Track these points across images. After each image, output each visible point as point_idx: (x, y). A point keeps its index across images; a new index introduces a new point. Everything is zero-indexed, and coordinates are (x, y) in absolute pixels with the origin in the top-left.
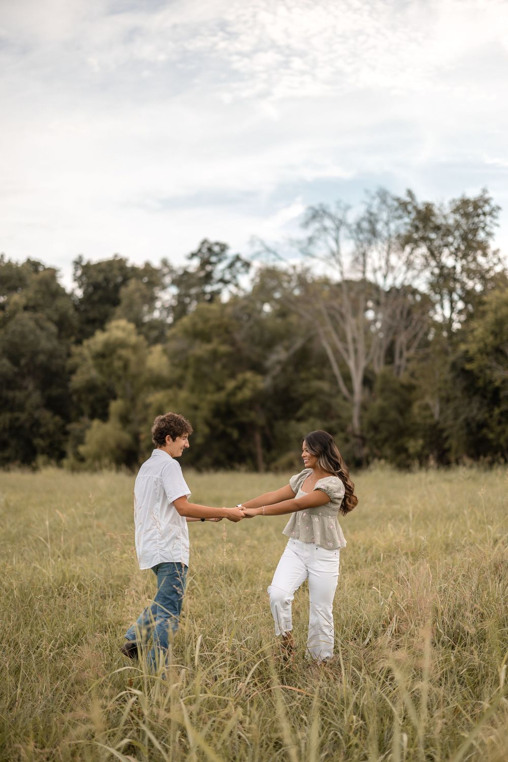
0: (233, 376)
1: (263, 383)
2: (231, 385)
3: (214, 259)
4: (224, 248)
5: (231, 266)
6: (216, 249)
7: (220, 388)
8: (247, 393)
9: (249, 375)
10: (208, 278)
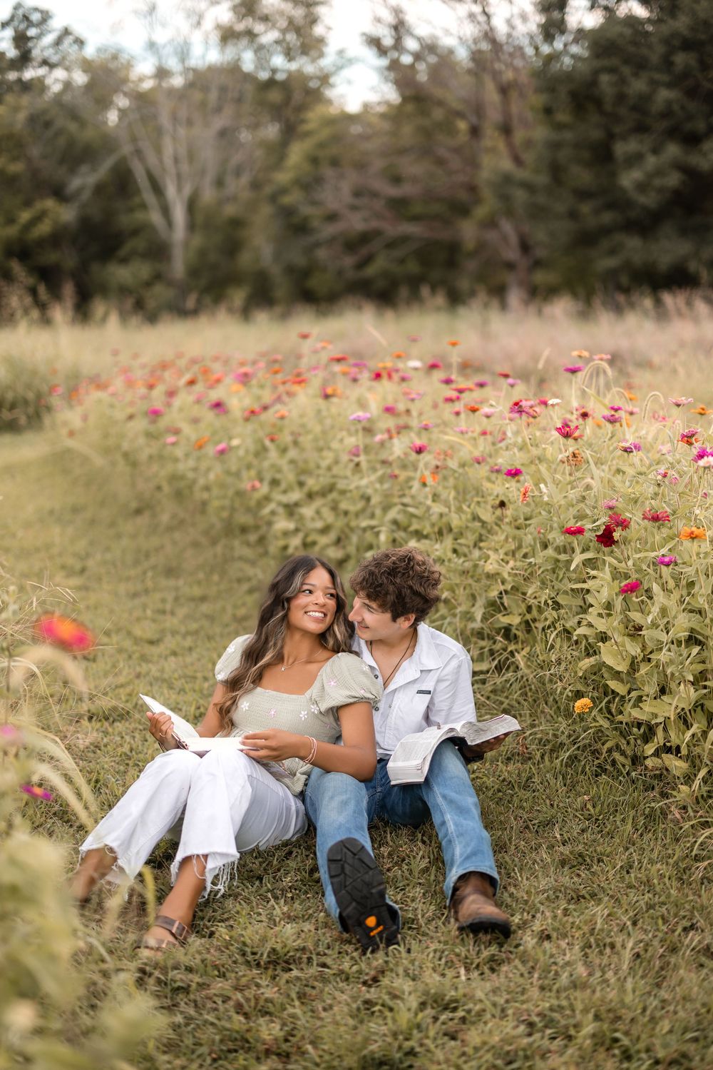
0: (28, 203)
1: (67, 214)
2: (25, 216)
3: (32, 32)
4: (46, 16)
5: (58, 42)
6: (35, 17)
7: (11, 221)
8: (44, 228)
9: (50, 203)
10: (24, 59)
